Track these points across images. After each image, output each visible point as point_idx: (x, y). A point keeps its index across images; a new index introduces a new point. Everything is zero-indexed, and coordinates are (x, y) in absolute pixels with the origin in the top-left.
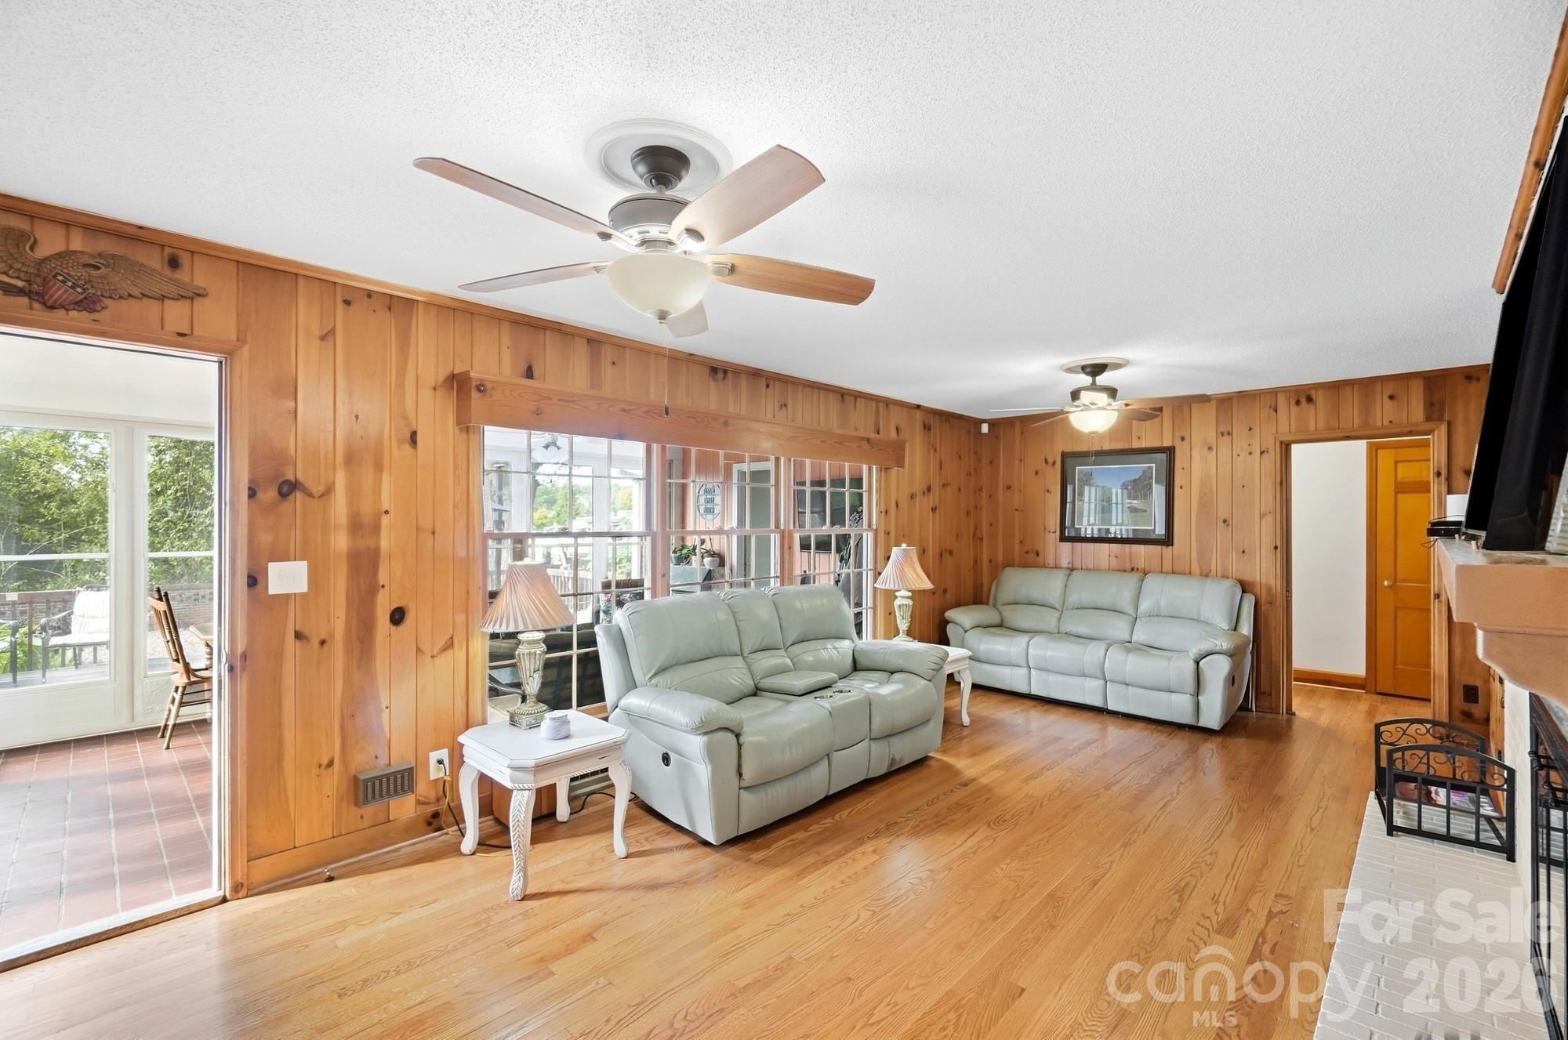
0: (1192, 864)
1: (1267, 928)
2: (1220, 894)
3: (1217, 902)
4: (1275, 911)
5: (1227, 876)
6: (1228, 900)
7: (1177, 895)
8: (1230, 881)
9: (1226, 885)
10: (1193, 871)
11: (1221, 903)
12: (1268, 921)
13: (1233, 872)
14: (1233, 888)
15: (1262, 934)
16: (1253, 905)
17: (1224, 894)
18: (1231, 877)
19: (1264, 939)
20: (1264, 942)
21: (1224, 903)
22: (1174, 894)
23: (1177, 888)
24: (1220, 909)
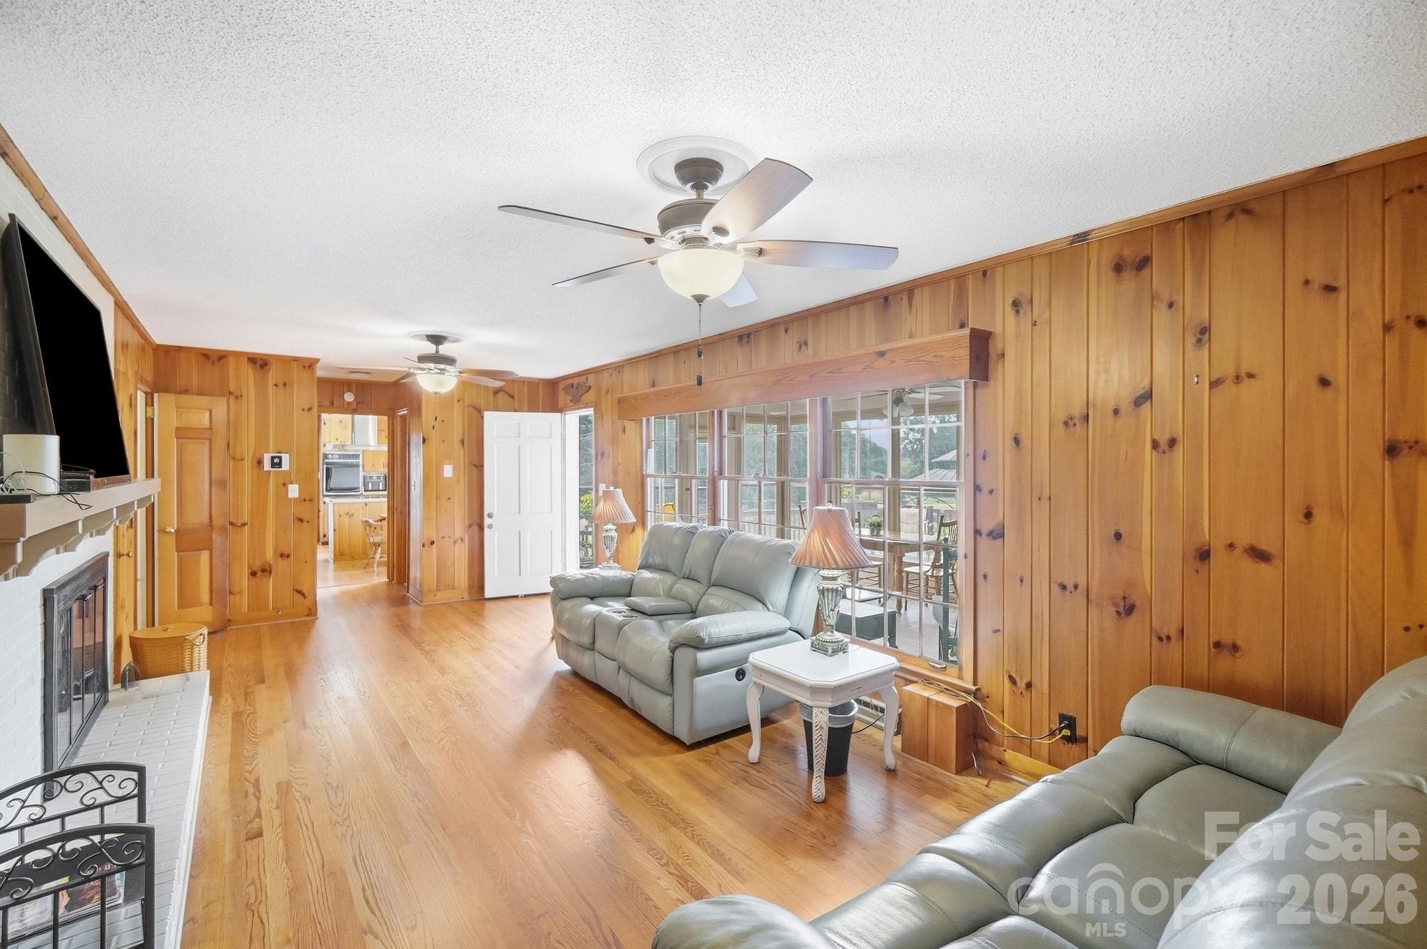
0: (349, 815)
1: (256, 803)
2: (307, 806)
3: (304, 799)
4: (257, 820)
5: (312, 823)
6: (297, 805)
7: (335, 785)
8: (307, 819)
9: (307, 815)
10: (342, 809)
11: (300, 801)
12: (259, 809)
13: (310, 831)
14: (300, 816)
15: (258, 799)
16: (276, 814)
17: (304, 807)
18: (310, 826)
19: (256, 797)
20: (254, 794)
21: (298, 801)
22: (338, 785)
23: (340, 790)
24: (298, 795)
